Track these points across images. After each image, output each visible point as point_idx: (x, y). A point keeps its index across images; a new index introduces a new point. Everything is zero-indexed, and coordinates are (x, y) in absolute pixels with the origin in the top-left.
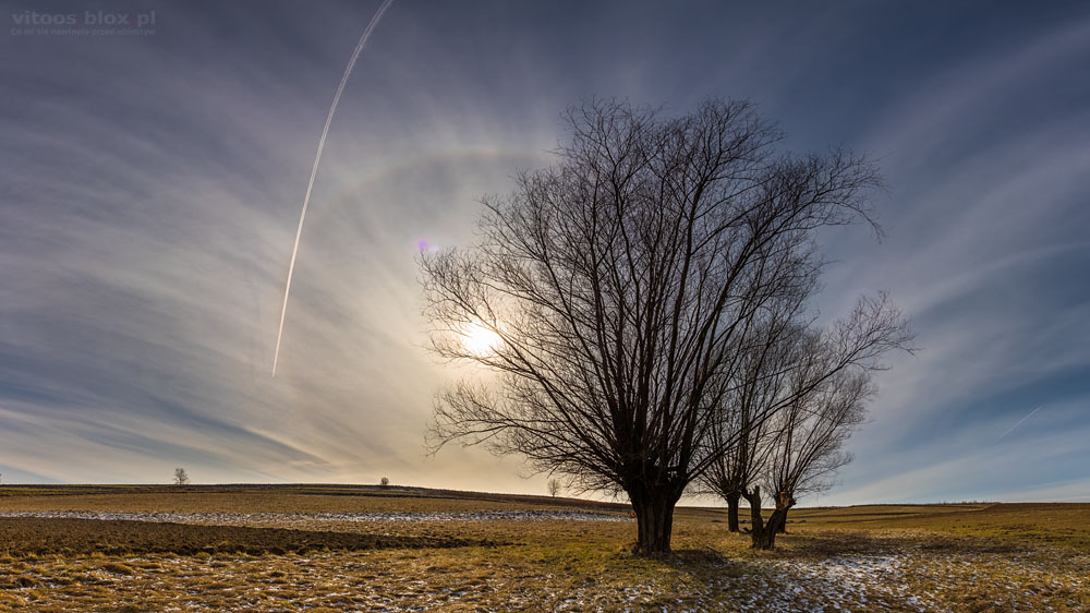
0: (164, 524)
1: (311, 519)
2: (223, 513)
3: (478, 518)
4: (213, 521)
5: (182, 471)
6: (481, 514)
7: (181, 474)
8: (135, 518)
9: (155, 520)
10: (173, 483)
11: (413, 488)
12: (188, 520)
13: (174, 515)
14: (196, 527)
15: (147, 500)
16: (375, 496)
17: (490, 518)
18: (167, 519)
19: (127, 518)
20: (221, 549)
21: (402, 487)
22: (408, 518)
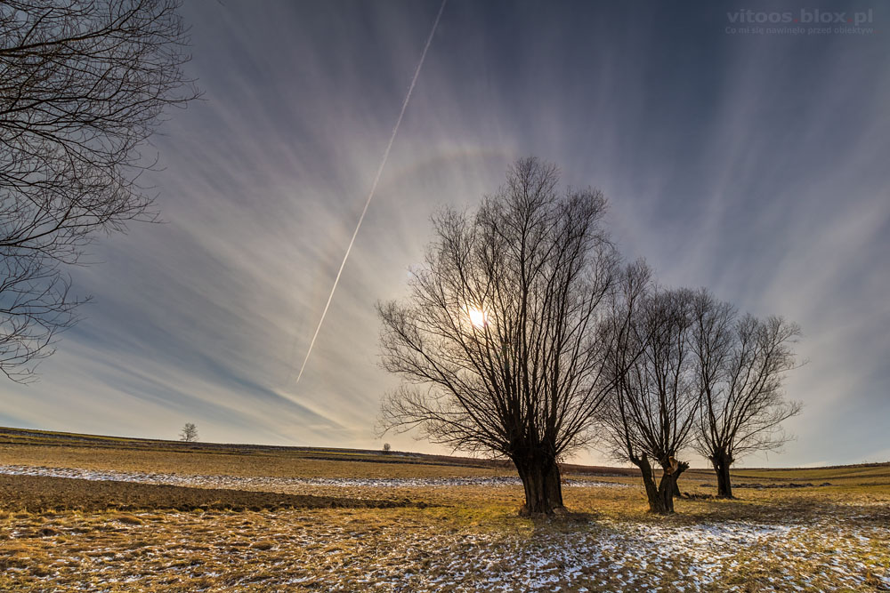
0: (162, 486)
1: (305, 484)
2: (226, 476)
3: (448, 484)
4: (213, 484)
5: (193, 427)
6: (453, 480)
7: (190, 430)
8: (128, 479)
9: (152, 482)
10: (178, 439)
11: (412, 454)
12: (188, 482)
13: (174, 478)
14: (195, 490)
15: (145, 458)
16: (374, 461)
17: (459, 484)
18: (165, 481)
19: (118, 478)
20: (213, 507)
21: (402, 453)
22: (390, 484)
